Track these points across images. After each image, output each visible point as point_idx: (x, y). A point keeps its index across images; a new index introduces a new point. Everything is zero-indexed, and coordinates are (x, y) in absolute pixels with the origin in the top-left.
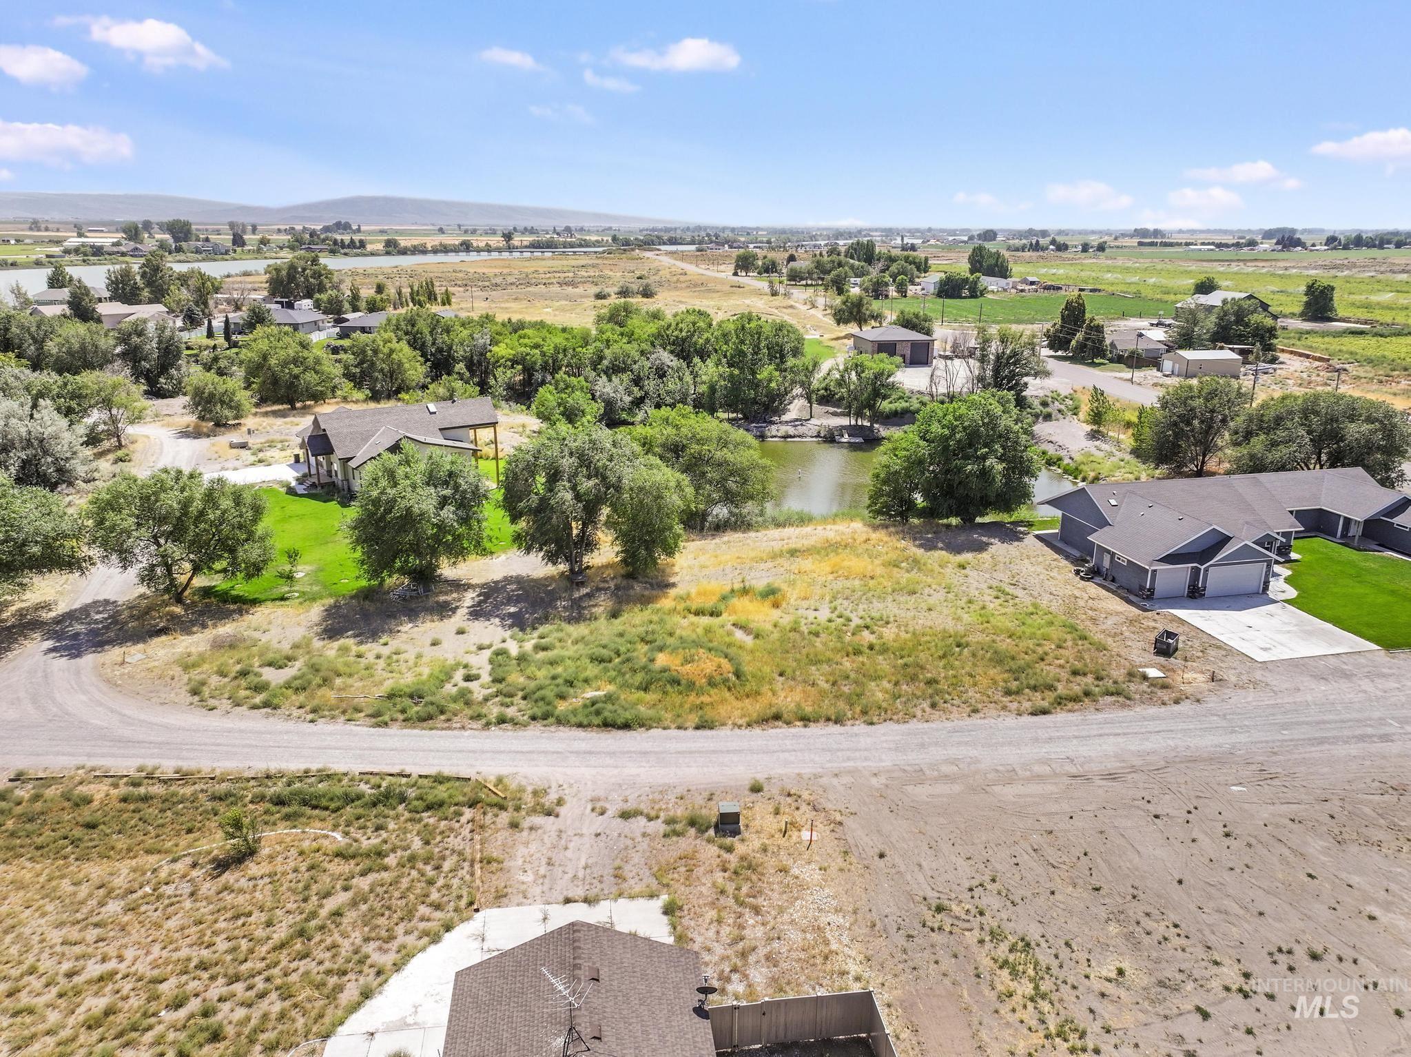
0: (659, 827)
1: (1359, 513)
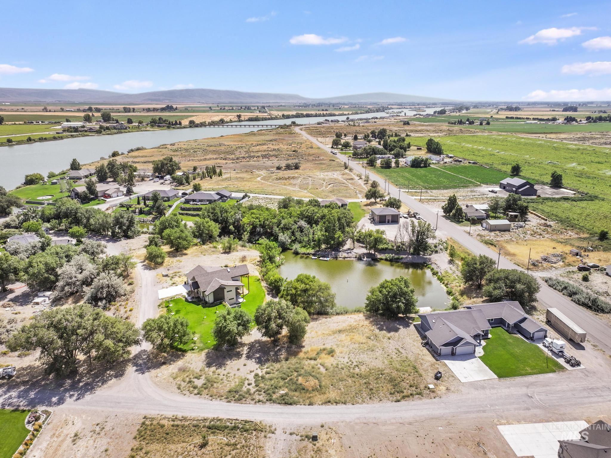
0: (299, 438)
1: (511, 321)
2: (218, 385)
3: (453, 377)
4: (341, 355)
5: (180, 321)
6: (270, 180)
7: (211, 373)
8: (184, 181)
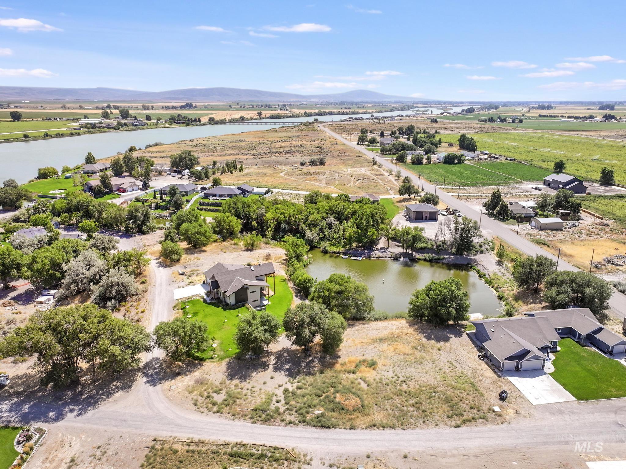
1: (584, 331)
2: (241, 401)
3: (521, 397)
4: (384, 368)
5: (197, 325)
6: (294, 176)
7: (233, 387)
8: (203, 176)
